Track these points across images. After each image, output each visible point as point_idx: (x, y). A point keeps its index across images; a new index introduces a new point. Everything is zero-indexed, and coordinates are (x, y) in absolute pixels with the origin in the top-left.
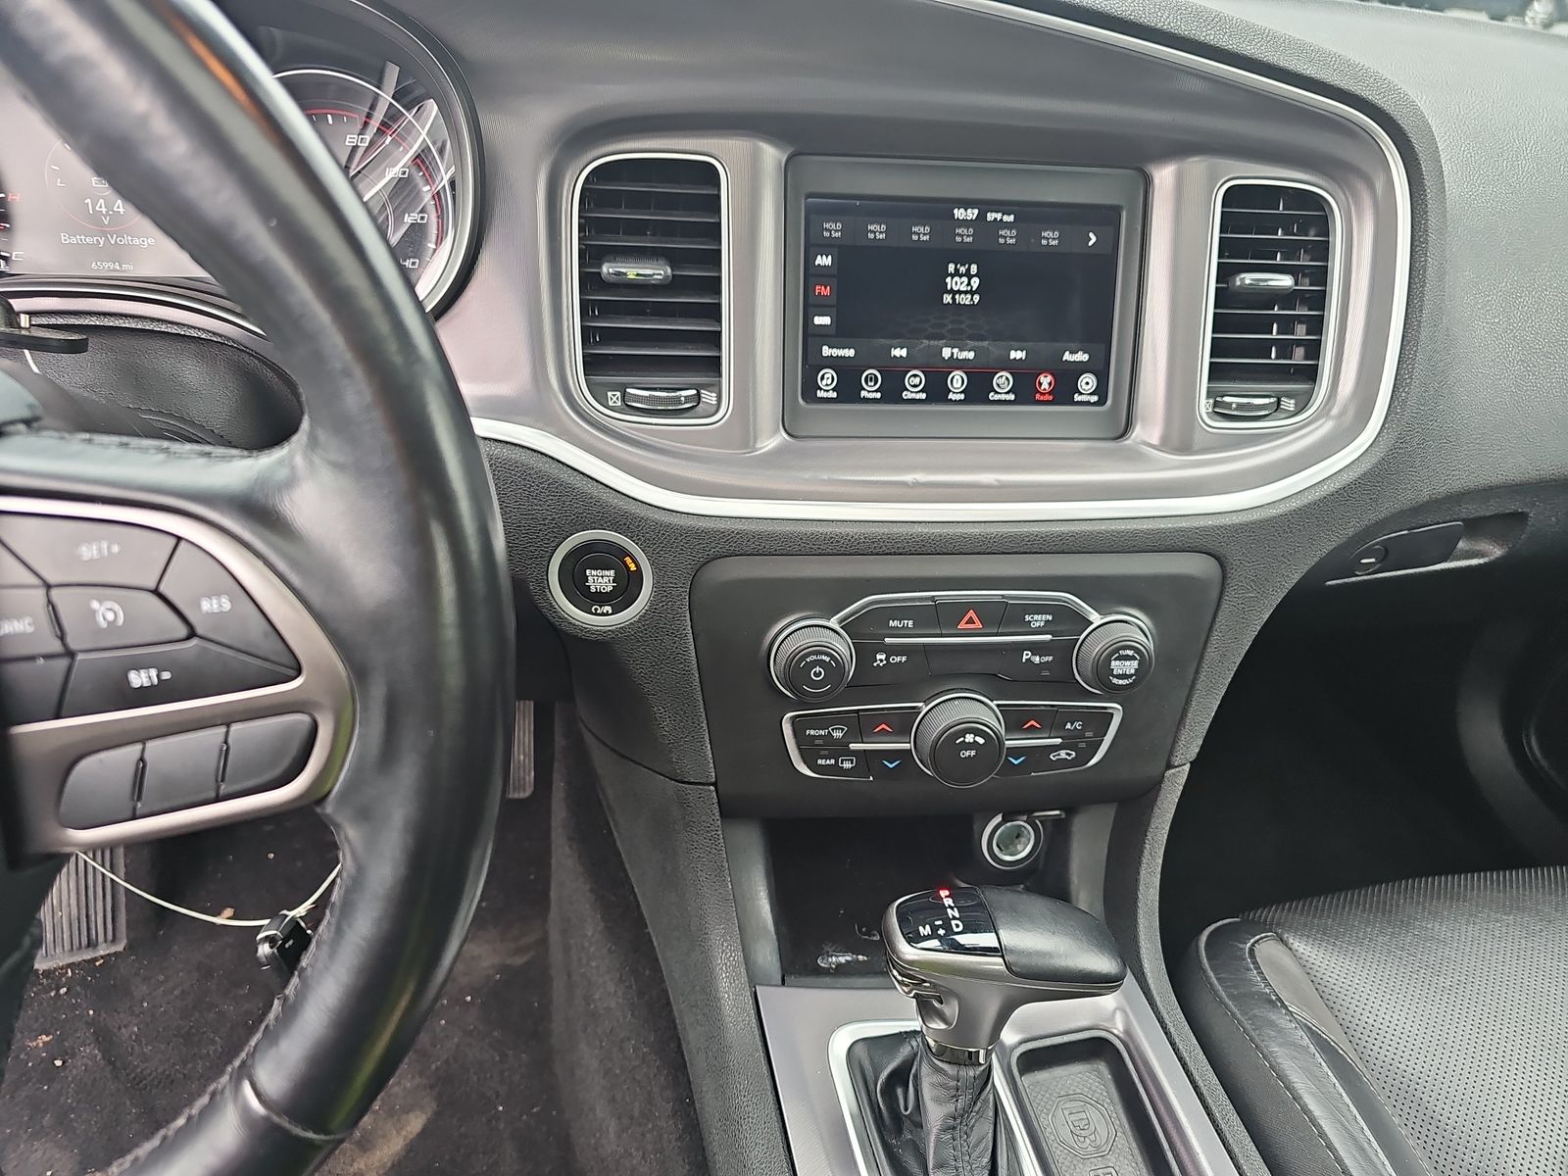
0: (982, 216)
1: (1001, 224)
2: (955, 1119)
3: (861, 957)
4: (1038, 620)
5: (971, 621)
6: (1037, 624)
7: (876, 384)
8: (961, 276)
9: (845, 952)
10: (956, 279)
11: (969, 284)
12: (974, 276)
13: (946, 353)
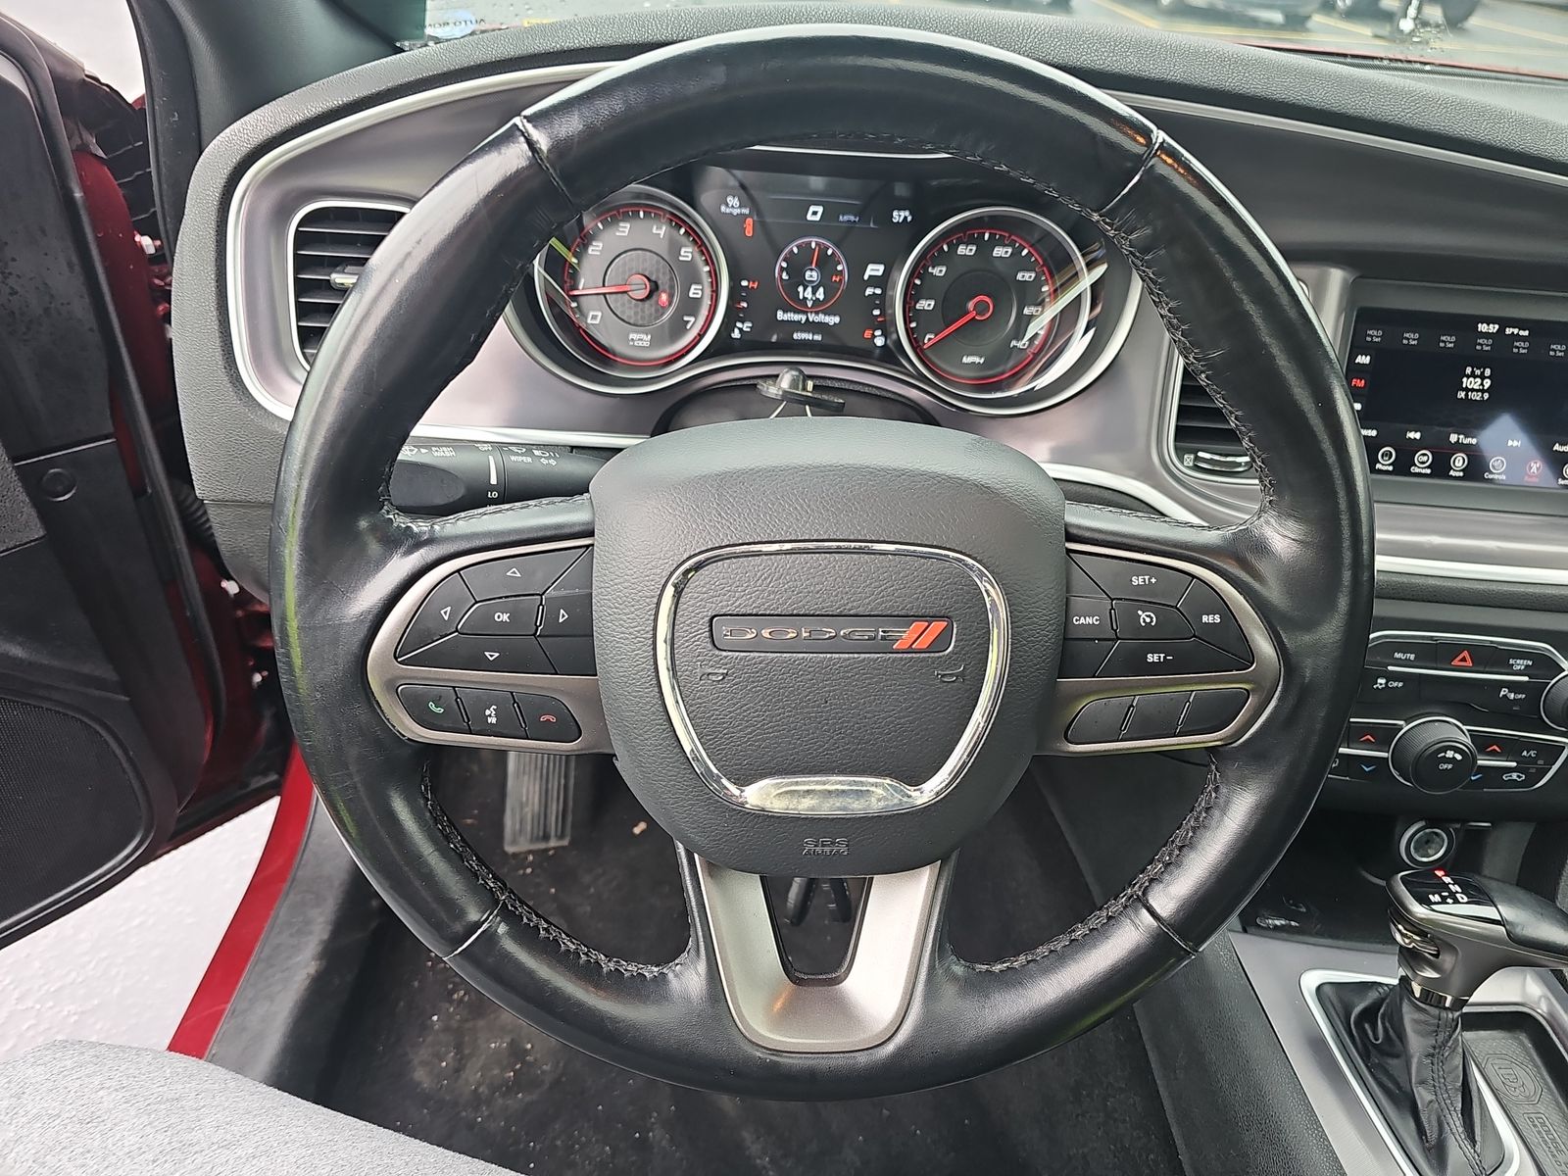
0: (1501, 330)
1: (1518, 337)
2: (1434, 1048)
3: (1293, 923)
4: (1520, 664)
5: (1464, 660)
6: (1519, 667)
7: (1390, 458)
8: (1477, 376)
9: (1280, 917)
10: (1471, 379)
11: (1482, 384)
12: (1487, 377)
13: (1453, 438)
